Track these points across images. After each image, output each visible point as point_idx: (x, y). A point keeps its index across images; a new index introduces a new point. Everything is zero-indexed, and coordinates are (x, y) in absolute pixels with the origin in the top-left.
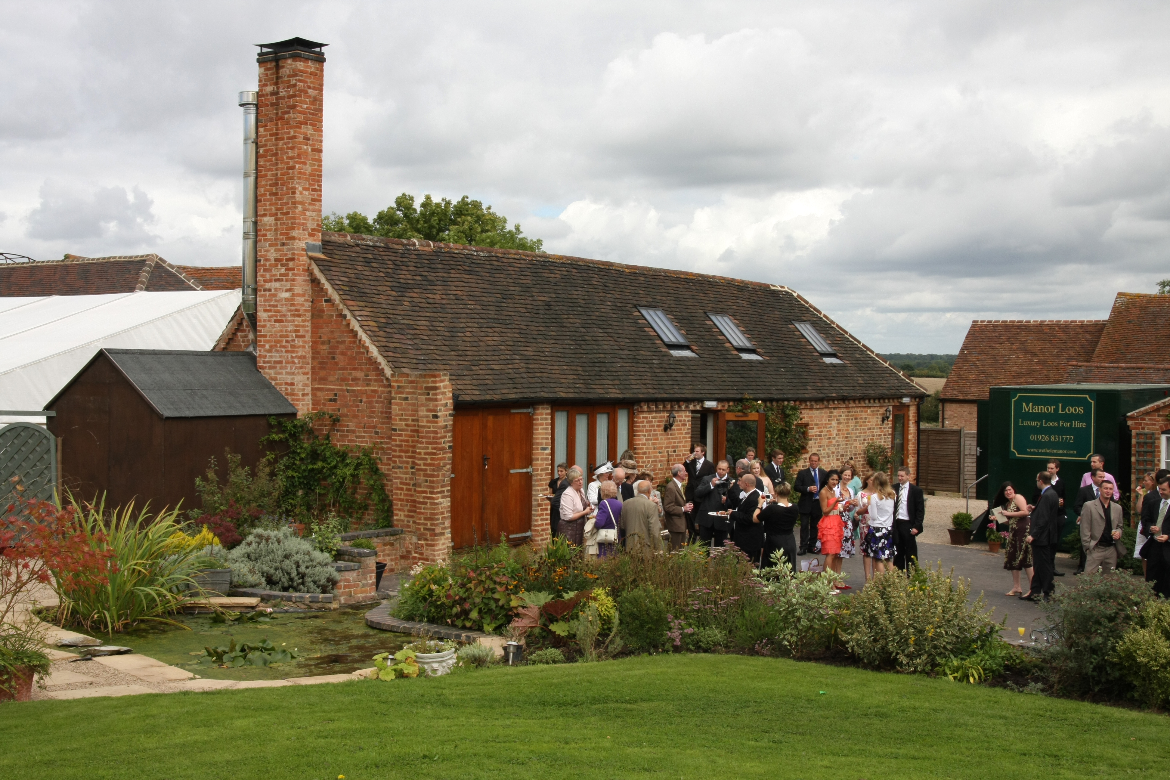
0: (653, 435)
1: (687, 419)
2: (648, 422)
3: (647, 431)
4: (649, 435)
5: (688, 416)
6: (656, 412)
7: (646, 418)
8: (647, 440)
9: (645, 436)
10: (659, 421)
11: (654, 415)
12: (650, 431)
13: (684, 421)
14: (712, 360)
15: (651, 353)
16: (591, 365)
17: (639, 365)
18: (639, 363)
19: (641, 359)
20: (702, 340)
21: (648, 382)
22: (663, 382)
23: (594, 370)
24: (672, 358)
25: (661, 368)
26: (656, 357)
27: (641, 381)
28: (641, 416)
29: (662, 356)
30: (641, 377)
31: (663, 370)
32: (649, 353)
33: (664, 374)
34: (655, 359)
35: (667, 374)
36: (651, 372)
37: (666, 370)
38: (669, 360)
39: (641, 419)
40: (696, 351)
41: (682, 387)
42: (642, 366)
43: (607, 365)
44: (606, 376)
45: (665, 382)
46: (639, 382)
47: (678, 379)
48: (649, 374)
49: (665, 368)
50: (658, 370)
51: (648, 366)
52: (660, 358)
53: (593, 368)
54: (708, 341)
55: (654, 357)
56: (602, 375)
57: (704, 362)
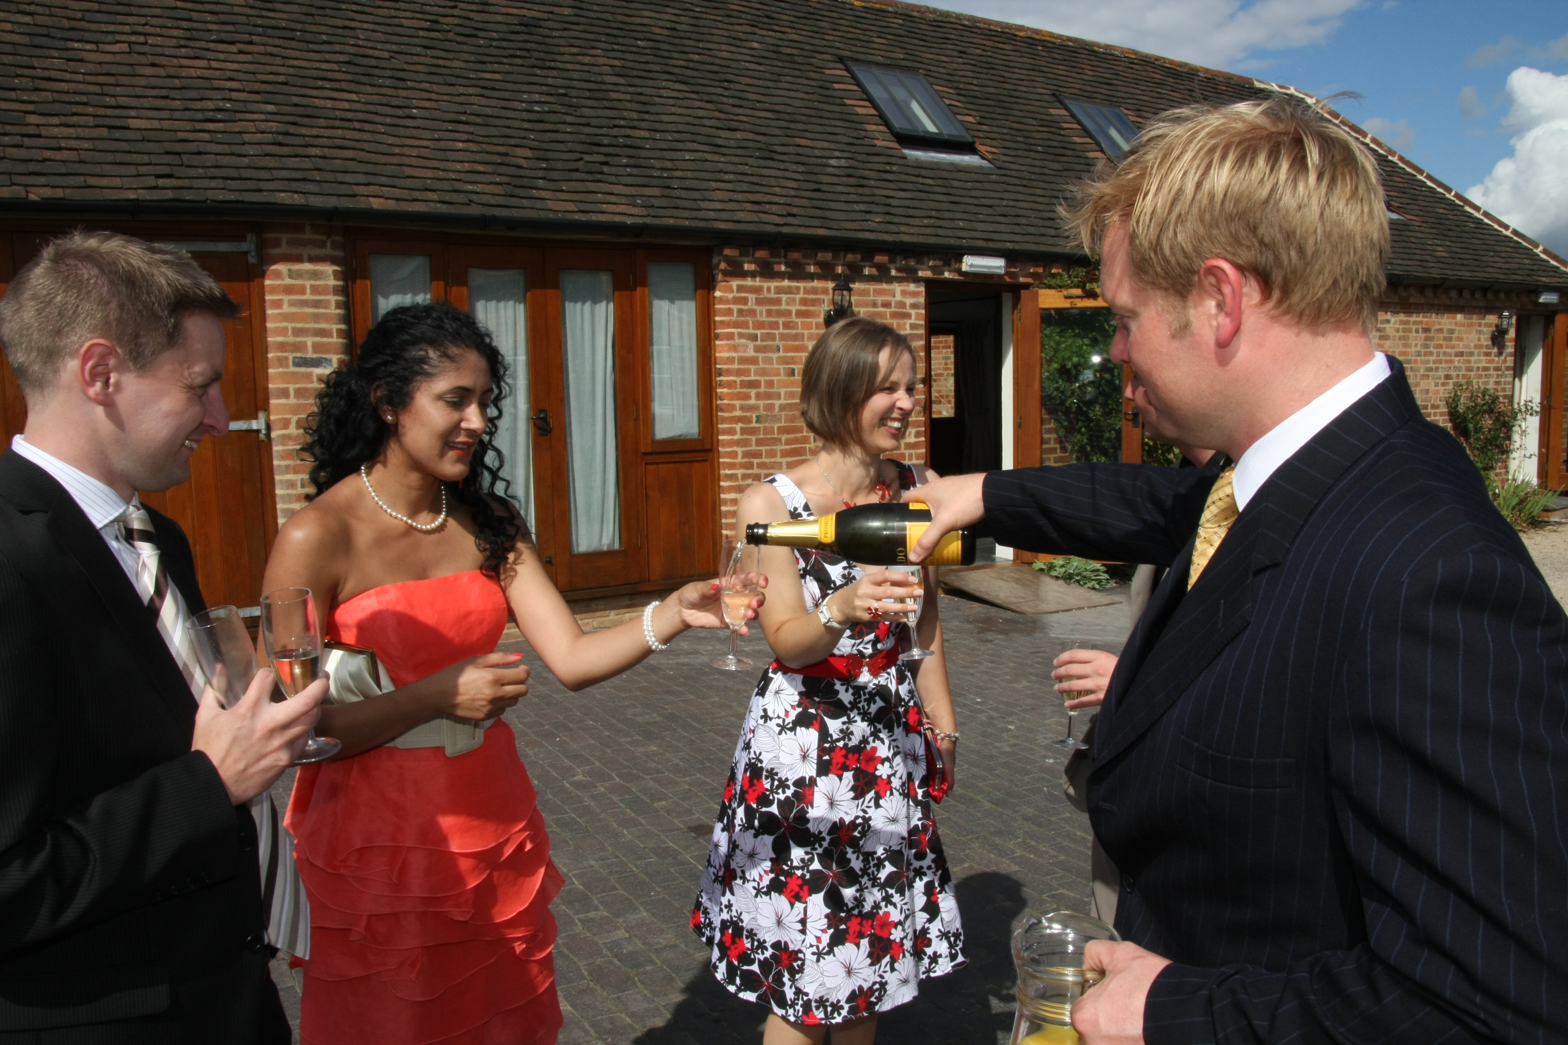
0: (783, 337)
1: (909, 301)
2: (759, 302)
3: (759, 325)
4: (772, 337)
5: (915, 294)
6: (792, 277)
7: (757, 290)
8: (757, 349)
9: (754, 338)
10: (804, 302)
11: (786, 283)
12: (775, 325)
13: (902, 305)
14: (1033, 177)
15: (832, 146)
16: (579, 147)
17: (770, 163)
18: (773, 159)
19: (785, 154)
20: (1019, 139)
21: (776, 199)
22: (833, 205)
23: (581, 159)
24: (901, 161)
25: (849, 176)
26: (846, 155)
27: (751, 197)
28: (735, 283)
29: (868, 154)
30: (758, 188)
31: (852, 181)
32: (826, 145)
33: (852, 190)
34: (838, 158)
35: (860, 190)
36: (805, 181)
37: (865, 182)
38: (888, 163)
39: (732, 292)
40: (990, 157)
41: (896, 220)
42: (782, 166)
43: (642, 153)
44: (616, 175)
45: (843, 206)
46: (739, 197)
47: (893, 202)
48: (793, 184)
49: (864, 178)
50: (835, 180)
51: (801, 168)
52: (860, 157)
53: (578, 155)
54: (1040, 142)
55: (837, 154)
56: (602, 173)
57: (1005, 178)
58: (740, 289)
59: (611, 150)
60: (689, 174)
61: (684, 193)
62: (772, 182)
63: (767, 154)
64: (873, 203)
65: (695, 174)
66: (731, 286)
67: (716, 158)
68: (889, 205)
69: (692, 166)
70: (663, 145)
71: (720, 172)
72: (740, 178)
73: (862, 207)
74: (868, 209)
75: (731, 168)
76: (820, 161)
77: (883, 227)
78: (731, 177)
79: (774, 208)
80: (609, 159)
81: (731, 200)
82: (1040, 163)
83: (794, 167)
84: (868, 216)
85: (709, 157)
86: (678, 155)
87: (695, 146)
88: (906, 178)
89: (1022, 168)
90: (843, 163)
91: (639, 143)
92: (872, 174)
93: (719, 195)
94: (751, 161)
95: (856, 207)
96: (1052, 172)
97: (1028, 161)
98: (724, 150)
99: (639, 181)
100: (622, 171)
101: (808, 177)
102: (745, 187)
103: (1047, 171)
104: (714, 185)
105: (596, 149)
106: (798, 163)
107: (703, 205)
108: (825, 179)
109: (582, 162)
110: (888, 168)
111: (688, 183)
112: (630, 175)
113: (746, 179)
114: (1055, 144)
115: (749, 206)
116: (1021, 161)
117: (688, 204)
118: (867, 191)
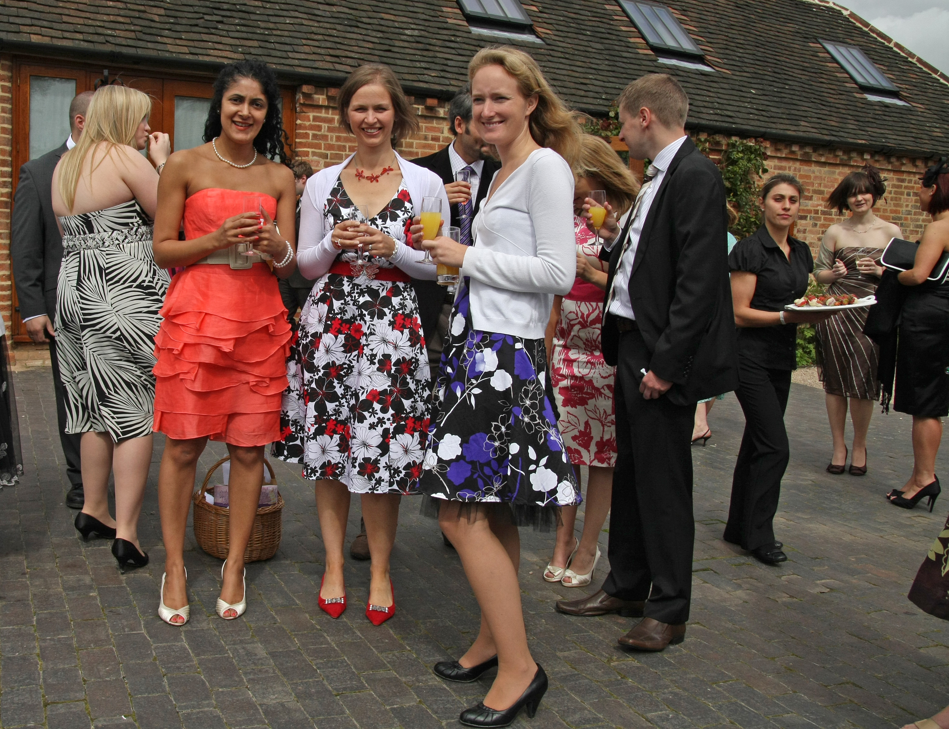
7: (328, 120)
9: (325, 156)
14: (576, 52)
15: (410, 20)
16: (204, 10)
17: (356, 30)
18: (358, 27)
19: (369, 24)
20: (572, 25)
21: (353, 55)
22: (399, 62)
23: (202, 18)
24: (465, 35)
25: (418, 42)
26: (420, 27)
27: (332, 52)
28: (311, 115)
29: (439, 28)
30: (339, 46)
31: (420, 46)
32: (405, 19)
33: (418, 52)
34: (412, 29)
35: (425, 53)
36: (380, 43)
37: (431, 48)
38: (454, 35)
39: (310, 121)
40: (543, 36)
41: (449, 75)
42: (364, 32)
43: (253, 17)
44: (227, 31)
45: (407, 63)
46: (322, 51)
47: (450, 63)
48: (370, 45)
49: (430, 45)
50: (406, 44)
51: (380, 35)
52: (431, 30)
53: (201, 15)
54: (589, 28)
55: (413, 26)
56: (216, 28)
57: (551, 52)
58: (315, 119)
59: (228, 13)
60: (286, 33)
61: (278, 46)
62: (353, 43)
63: (354, 23)
64: (433, 63)
65: (291, 34)
66: (309, 116)
67: (311, 23)
68: (447, 65)
69: (291, 27)
70: (271, 12)
71: (311, 33)
72: (326, 38)
73: (423, 65)
74: (428, 66)
75: (322, 31)
76: (397, 31)
77: (437, 80)
78: (320, 37)
79: (349, 61)
80: (225, 20)
81: (314, 53)
82: (586, 43)
83: (374, 34)
84: (426, 72)
85: (305, 22)
86: (281, 20)
87: (297, 14)
88: (466, 47)
89: (569, 46)
90: (416, 33)
91: (252, 9)
92: (439, 43)
93: (306, 49)
94: (339, 27)
95: (418, 64)
96: (594, 50)
97: (576, 41)
98: (319, 19)
99: (244, 35)
100: (233, 28)
101: (382, 41)
102: (329, 45)
103: (590, 49)
104: (304, 42)
105: (216, 12)
106: (379, 31)
107: (290, 55)
108: (397, 43)
109: (202, 20)
110: (453, 39)
111: (283, 40)
112: (238, 31)
113: (332, 39)
114: (603, 30)
115: (328, 58)
116: (569, 41)
117: (279, 54)
118: (431, 54)
